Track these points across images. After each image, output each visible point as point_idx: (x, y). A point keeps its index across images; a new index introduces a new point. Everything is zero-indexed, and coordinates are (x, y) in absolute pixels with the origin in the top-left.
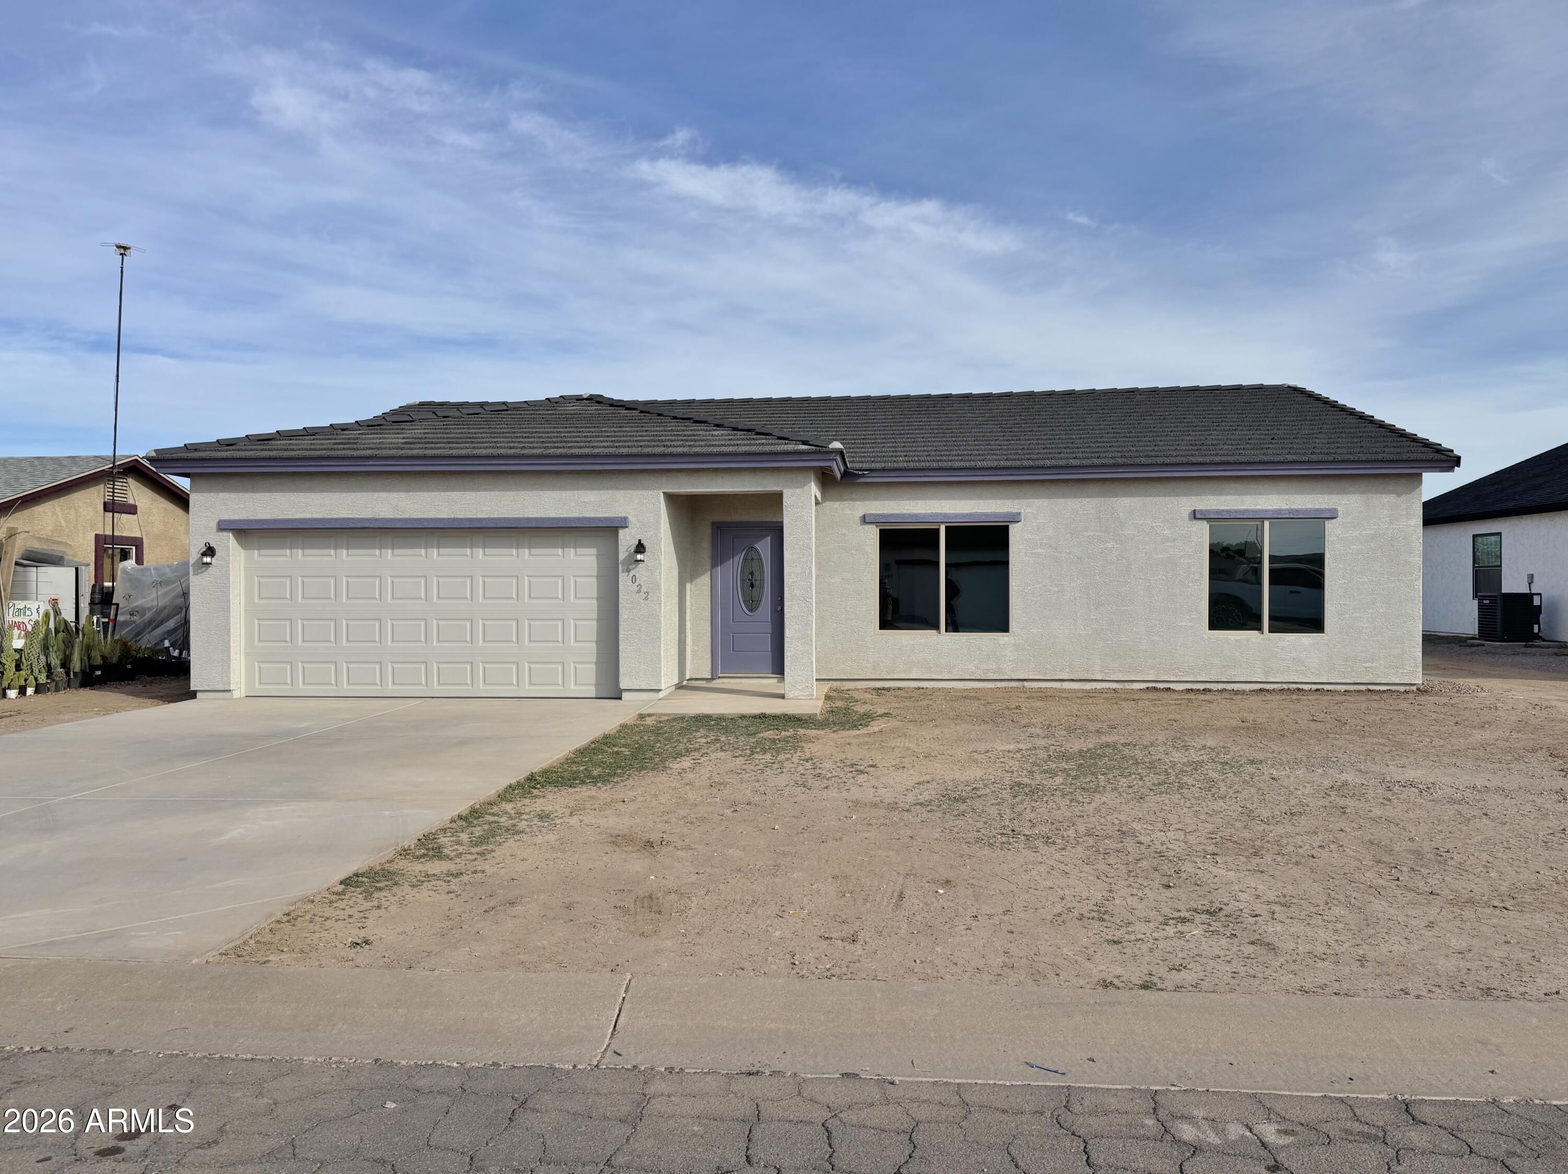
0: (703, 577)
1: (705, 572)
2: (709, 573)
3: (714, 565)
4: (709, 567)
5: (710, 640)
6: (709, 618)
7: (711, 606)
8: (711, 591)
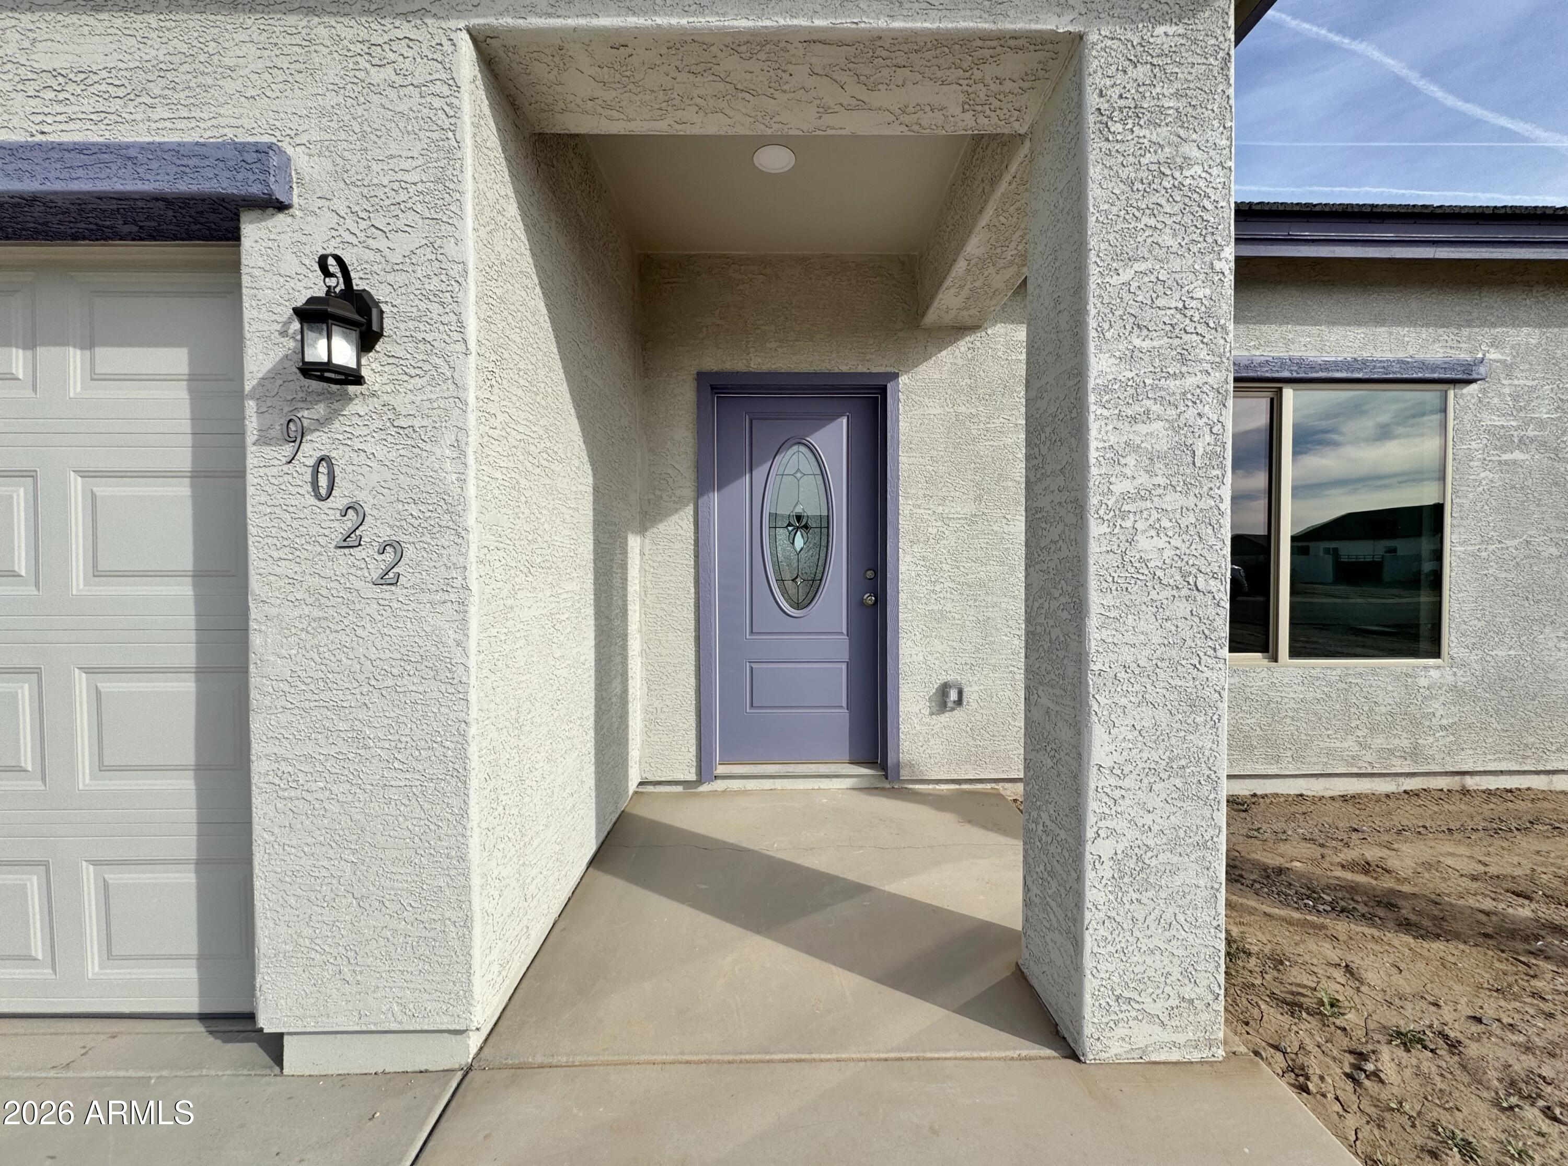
0: (675, 518)
1: (679, 504)
2: (690, 510)
3: (702, 487)
4: (688, 491)
5: (693, 680)
6: (691, 626)
7: (697, 593)
8: (697, 556)
